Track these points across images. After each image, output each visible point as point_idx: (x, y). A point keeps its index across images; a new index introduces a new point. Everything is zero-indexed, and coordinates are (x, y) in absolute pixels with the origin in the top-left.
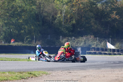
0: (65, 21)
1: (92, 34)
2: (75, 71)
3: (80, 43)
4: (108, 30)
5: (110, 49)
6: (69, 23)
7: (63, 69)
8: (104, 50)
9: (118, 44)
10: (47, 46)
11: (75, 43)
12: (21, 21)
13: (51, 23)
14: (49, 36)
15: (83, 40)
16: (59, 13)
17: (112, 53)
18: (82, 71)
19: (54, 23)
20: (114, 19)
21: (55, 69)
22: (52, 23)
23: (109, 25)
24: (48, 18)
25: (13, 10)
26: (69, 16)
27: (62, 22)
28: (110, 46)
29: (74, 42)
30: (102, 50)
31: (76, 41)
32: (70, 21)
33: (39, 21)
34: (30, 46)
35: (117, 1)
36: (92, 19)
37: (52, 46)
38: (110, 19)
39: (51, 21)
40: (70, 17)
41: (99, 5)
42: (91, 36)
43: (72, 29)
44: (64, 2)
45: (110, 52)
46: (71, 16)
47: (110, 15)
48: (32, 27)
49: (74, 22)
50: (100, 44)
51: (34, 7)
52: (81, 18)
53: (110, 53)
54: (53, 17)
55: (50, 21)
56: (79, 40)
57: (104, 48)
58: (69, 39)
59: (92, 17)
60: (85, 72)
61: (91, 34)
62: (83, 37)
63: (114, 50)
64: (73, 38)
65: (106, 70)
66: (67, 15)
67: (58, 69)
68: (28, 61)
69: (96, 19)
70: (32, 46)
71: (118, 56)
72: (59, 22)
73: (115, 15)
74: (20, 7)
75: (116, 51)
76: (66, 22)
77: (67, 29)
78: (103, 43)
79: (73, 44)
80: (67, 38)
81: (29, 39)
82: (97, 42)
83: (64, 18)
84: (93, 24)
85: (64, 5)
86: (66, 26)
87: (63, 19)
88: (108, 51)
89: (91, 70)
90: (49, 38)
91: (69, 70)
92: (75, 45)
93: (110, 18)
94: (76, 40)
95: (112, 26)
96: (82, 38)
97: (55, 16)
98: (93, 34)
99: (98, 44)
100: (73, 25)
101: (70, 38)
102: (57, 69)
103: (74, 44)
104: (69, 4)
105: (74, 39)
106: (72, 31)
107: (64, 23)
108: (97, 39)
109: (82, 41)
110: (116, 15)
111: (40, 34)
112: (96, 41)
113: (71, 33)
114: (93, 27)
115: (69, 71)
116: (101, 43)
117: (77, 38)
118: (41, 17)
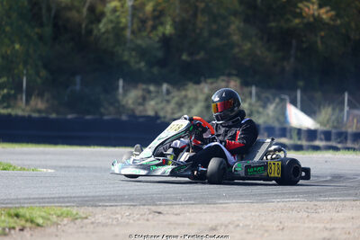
0: (135, 26)
1: (234, 72)
2: (177, 209)
3: (190, 108)
4: (292, 60)
5: (299, 131)
6: (151, 31)
7: (132, 200)
8: (277, 133)
9: (326, 113)
10: (70, 116)
11: (172, 105)
13: (83, 32)
14: (78, 79)
15: (202, 97)
17: (304, 143)
18: (203, 210)
19: (95, 32)
20: (311, 19)
21: (104, 200)
22: (90, 32)
23: (294, 42)
24: (74, 14)
26: (149, 8)
27: (124, 29)
28: (298, 118)
29: (168, 101)
30: (271, 131)
31: (176, 99)
32: (154, 28)
33: (41, 25)
34: (10, 115)
36: (233, 18)
37: (88, 117)
38: (297, 21)
39: (84, 26)
40: (154, 10)
42: (228, 82)
43: (160, 54)
45: (299, 139)
46: (159, 8)
47: (300, 5)
48: (17, 46)
49: (168, 29)
50: (261, 110)
52: (195, 15)
53: (299, 143)
54: (92, 9)
55: (80, 25)
56: (186, 96)
57: (277, 125)
58: (149, 92)
59: (235, 14)
60: (213, 212)
61: (229, 75)
62: (203, 85)
63: (312, 134)
64: (165, 87)
65: (288, 205)
66: (143, 5)
67: (115, 200)
68: (5, 169)
69: (247, 20)
70: (17, 117)
71: (329, 155)
72: (113, 28)
73: (316, 7)
75: (323, 136)
76: (140, 30)
77: (143, 53)
78: (271, 107)
79: (162, 109)
80: (144, 86)
81: (5, 91)
82: (250, 104)
83: (133, 16)
84: (236, 38)
86: (139, 42)
87: (129, 18)
88: (291, 138)
89: (233, 205)
90: (78, 87)
91: (156, 205)
92: (173, 113)
93: (300, 15)
94: (177, 95)
95: (305, 46)
96: (196, 86)
97: (99, 8)
98: (237, 75)
99: (254, 109)
100: (166, 41)
101: (152, 88)
102: (110, 200)
103: (169, 108)
105: (168, 92)
106: (162, 63)
107: (133, 32)
108: (251, 93)
109: (196, 100)
110: (321, 6)
111: (43, 73)
112: (248, 100)
113: (155, 70)
114: (236, 50)
115: (154, 208)
116: (265, 106)
117: (179, 89)
118: (49, 9)
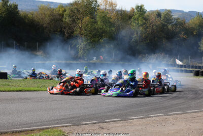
0: (140, 40)
4: (177, 48)
9: (185, 61)
12: (102, 41)
16: (135, 33)
25: (95, 31)
26: (143, 36)
27: (137, 41)
28: (178, 62)
32: (145, 41)
35: (185, 23)
36: (163, 38)
40: (145, 36)
41: (170, 26)
42: (162, 54)
44: (139, 24)
47: (179, 35)
49: (149, 41)
51: (113, 28)
52: (155, 38)
54: (130, 37)
61: (162, 52)
62: (156, 54)
64: (147, 55)
66: (142, 35)
69: (167, 39)
72: (135, 41)
74: (101, 29)
78: (172, 60)
80: (142, 55)
82: (167, 59)
83: (140, 38)
84: (164, 43)
85: (139, 26)
93: (180, 37)
96: (154, 55)
97: (132, 36)
98: (164, 52)
101: (144, 55)
104: (144, 26)
107: (140, 42)
108: (167, 56)
110: (184, 35)
116: (170, 59)
117: (150, 55)
